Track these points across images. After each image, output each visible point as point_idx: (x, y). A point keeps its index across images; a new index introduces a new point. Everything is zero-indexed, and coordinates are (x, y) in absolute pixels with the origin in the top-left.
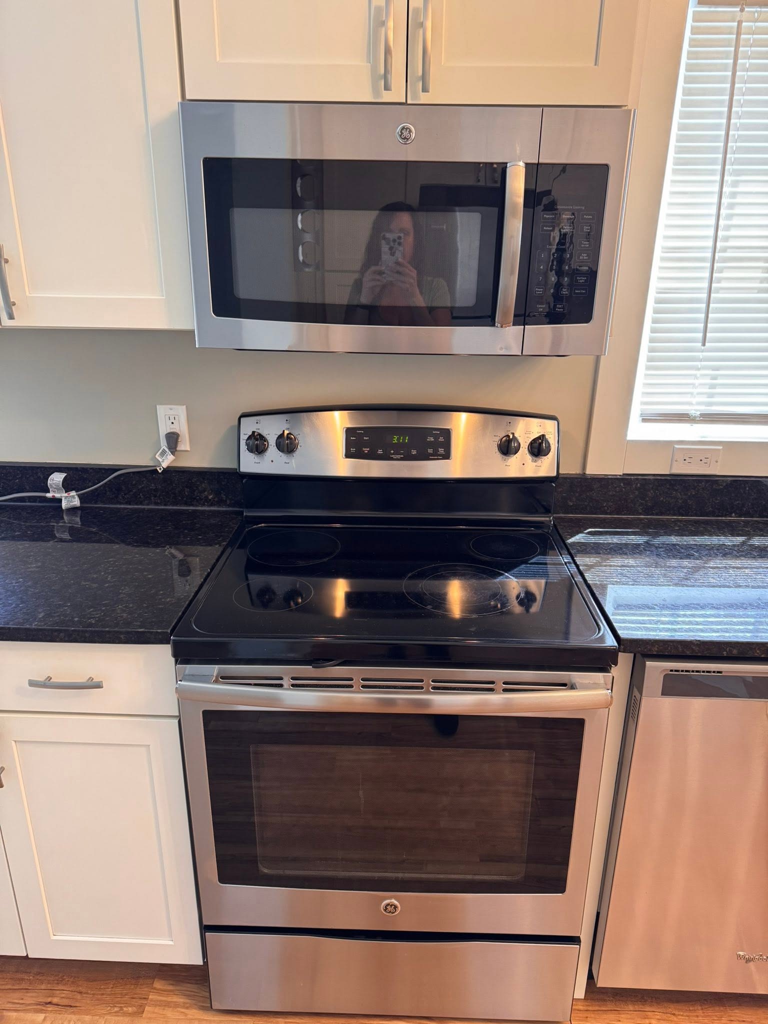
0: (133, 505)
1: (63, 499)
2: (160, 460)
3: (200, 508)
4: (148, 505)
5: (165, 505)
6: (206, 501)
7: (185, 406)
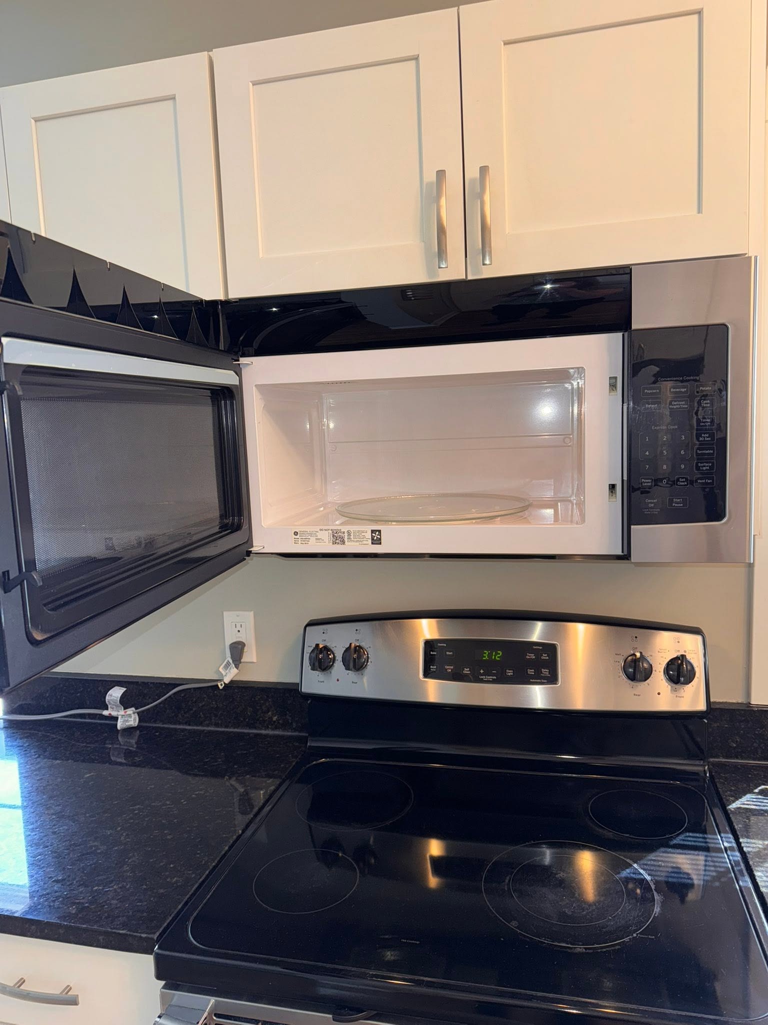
0: (193, 726)
1: (120, 717)
2: (224, 673)
3: (263, 732)
4: (208, 726)
5: (226, 727)
6: (270, 724)
7: (252, 612)
